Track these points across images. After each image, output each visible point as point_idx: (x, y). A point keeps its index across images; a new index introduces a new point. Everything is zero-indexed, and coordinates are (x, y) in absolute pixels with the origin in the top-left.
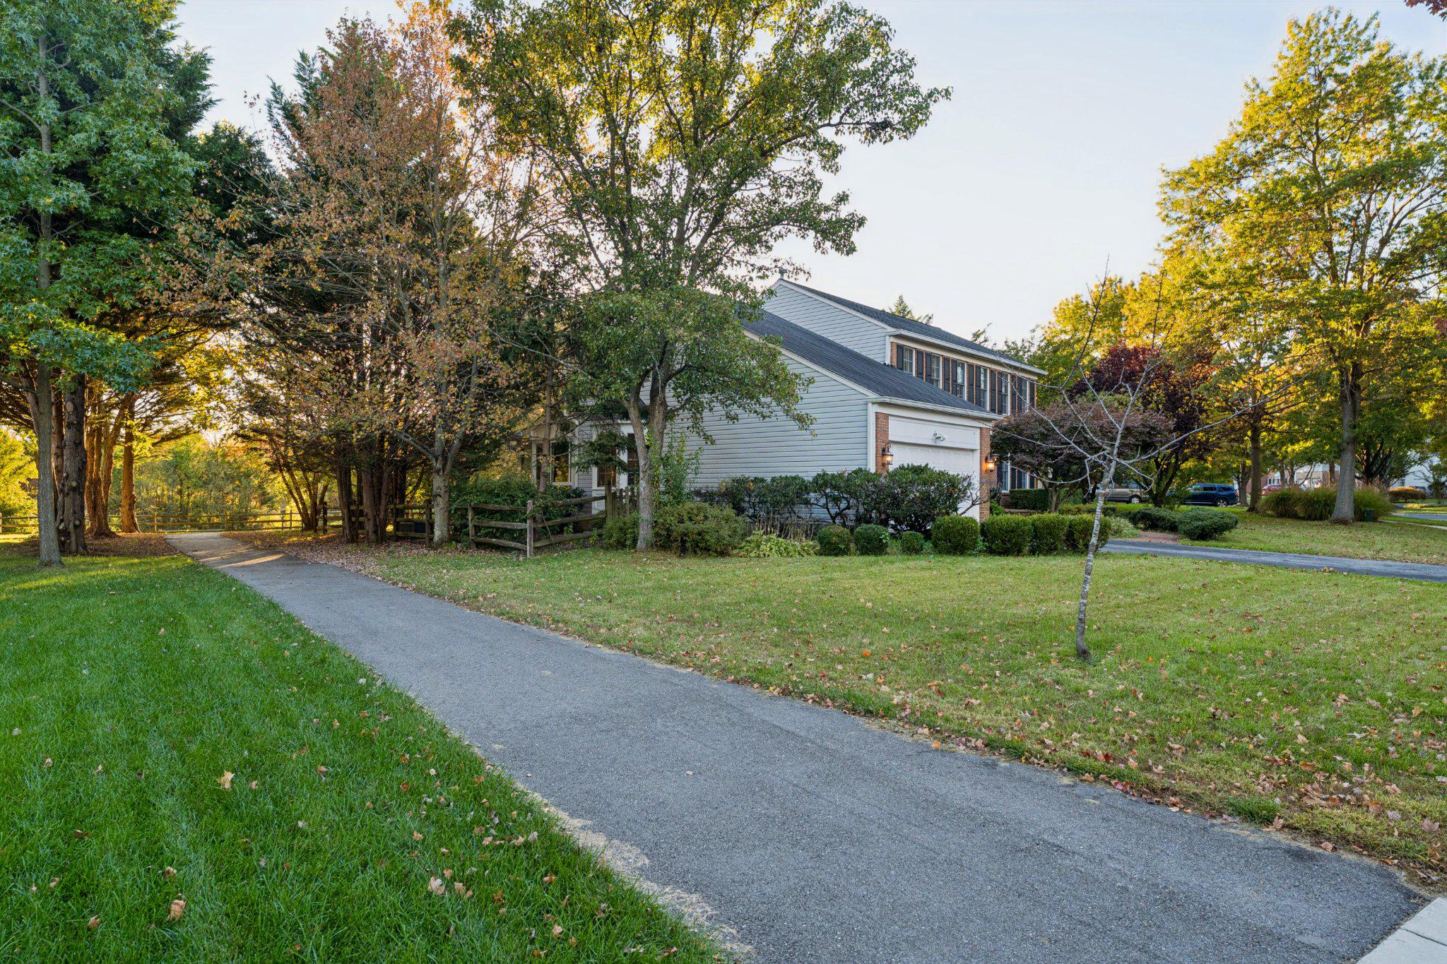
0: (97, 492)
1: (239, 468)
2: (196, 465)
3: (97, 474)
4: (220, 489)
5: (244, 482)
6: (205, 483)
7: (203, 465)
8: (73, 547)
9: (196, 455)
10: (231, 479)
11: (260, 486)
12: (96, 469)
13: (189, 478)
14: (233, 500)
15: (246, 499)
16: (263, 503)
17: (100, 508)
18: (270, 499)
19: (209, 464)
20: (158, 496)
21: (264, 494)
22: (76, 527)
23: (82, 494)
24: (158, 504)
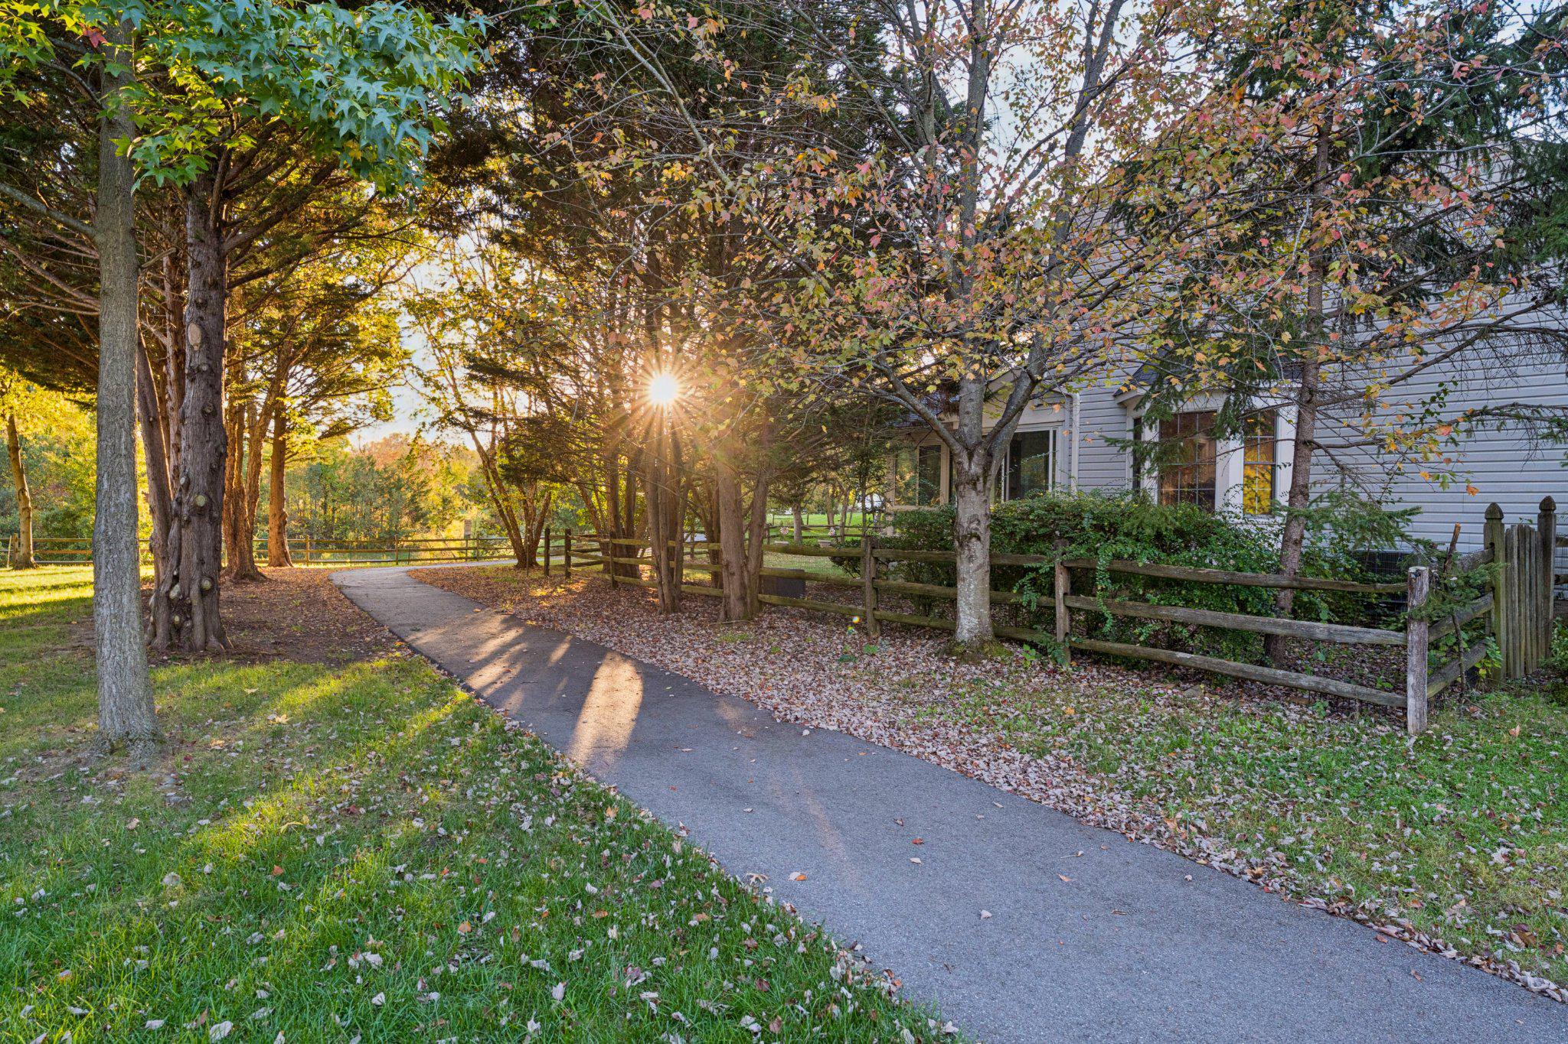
0: (238, 510)
1: (388, 478)
2: (343, 476)
3: (239, 483)
4: (369, 502)
5: (396, 495)
6: (354, 496)
7: (350, 474)
8: (198, 636)
9: (343, 462)
10: (380, 490)
11: (413, 500)
12: (237, 473)
13: (334, 489)
14: (382, 516)
15: (397, 515)
16: (416, 519)
17: (242, 535)
18: (423, 515)
19: (356, 475)
20: (300, 511)
21: (417, 509)
22: (203, 593)
23: (216, 523)
24: (300, 520)
